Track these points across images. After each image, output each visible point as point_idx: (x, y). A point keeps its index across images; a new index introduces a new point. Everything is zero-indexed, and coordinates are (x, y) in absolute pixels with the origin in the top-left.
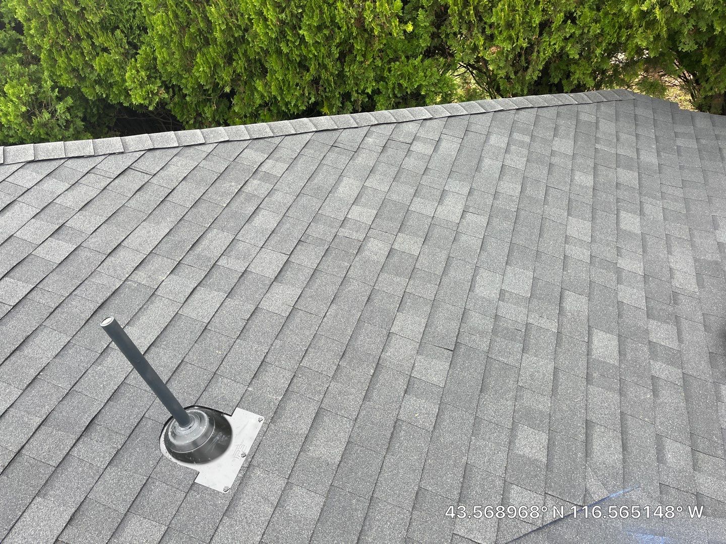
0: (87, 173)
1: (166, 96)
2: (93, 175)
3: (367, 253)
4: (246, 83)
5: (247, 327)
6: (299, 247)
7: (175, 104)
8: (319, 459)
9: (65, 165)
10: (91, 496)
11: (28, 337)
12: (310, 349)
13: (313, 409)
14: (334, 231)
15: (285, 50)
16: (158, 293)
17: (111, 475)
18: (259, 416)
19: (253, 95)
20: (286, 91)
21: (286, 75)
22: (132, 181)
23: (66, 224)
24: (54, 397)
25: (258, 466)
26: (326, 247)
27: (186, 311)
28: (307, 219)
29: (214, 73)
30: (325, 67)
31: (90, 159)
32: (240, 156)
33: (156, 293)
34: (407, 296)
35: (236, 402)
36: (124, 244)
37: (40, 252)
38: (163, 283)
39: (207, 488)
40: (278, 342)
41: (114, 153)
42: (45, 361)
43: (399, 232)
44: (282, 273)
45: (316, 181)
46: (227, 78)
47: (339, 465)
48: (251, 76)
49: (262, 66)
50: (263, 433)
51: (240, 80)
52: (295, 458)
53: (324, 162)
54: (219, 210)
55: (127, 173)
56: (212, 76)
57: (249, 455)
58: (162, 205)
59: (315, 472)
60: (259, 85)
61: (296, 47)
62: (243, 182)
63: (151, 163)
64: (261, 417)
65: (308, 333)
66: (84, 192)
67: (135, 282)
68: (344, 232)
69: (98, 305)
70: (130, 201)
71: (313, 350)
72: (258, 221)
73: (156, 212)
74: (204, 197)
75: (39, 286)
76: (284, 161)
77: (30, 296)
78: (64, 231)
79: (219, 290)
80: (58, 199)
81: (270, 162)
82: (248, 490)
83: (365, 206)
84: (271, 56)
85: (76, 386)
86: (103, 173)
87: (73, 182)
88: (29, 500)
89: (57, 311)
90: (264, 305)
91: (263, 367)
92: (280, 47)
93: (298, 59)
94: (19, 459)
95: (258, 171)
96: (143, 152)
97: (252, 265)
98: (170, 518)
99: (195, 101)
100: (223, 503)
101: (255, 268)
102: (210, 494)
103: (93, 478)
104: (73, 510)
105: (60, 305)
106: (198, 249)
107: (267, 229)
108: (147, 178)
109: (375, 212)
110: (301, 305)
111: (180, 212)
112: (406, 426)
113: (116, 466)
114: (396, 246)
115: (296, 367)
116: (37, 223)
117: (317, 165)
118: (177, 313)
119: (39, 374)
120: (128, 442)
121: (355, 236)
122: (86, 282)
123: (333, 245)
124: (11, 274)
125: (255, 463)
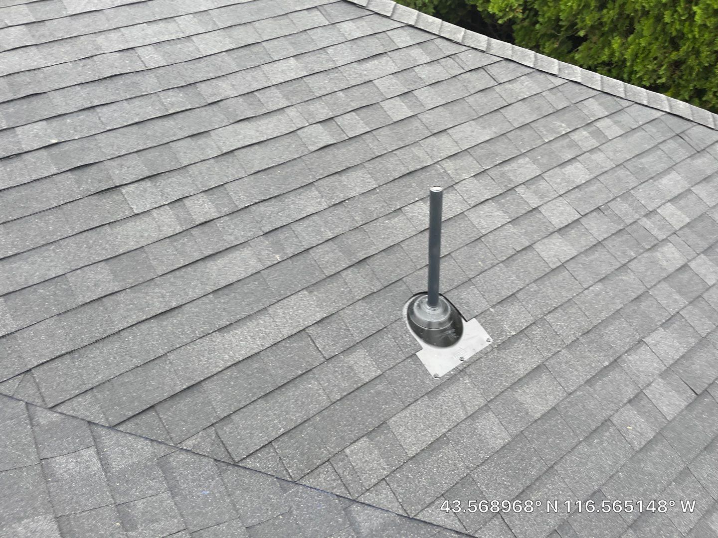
0: (448, 56)
1: (520, 16)
2: (451, 60)
3: (659, 255)
4: (603, 35)
5: (515, 257)
6: (595, 214)
7: (522, 27)
8: (522, 404)
9: (434, 41)
10: (341, 313)
11: (349, 168)
12: (559, 309)
13: (536, 361)
14: (637, 216)
15: (667, 19)
16: (456, 187)
17: (361, 307)
18: (489, 337)
19: (603, 48)
20: (641, 60)
21: (650, 44)
22: (479, 81)
23: (413, 92)
24: (348, 224)
25: (469, 376)
26: (621, 227)
27: (471, 215)
28: (616, 192)
29: (579, 12)
30: (697, 53)
31: (455, 45)
32: (583, 102)
33: (455, 186)
34: (678, 317)
35: (476, 313)
36: (449, 131)
37: (386, 105)
38: (464, 182)
39: (422, 365)
40: (534, 285)
41: (476, 49)
42: (353, 194)
43: (703, 253)
44: (568, 229)
45: (643, 160)
46: (589, 22)
47: (536, 421)
48: (614, 29)
49: (631, 24)
50: (485, 352)
51: (599, 29)
52: (503, 390)
53: (661, 146)
54: (539, 143)
55: (478, 71)
56: (575, 15)
57: (466, 362)
58: (494, 114)
59: (513, 412)
60: (616, 43)
61: (680, 21)
62: (574, 128)
63: (502, 72)
64: (490, 338)
65: (564, 294)
66: (439, 72)
67: (443, 168)
68: (646, 223)
69: (408, 171)
70: (469, 97)
71: (562, 311)
72: (569, 169)
73: (486, 117)
74: (532, 125)
75: (373, 132)
76: (622, 127)
77: (363, 137)
78: (409, 97)
79: (506, 213)
80: (417, 68)
81: (608, 121)
82: (453, 388)
83: (681, 208)
84: (648, 19)
85: (366, 225)
86: (460, 63)
87: (434, 59)
88: (299, 289)
89: (377, 159)
90: (538, 247)
91: (511, 299)
92: (664, 14)
93: (674, 34)
94: (305, 255)
95: (592, 125)
96: (500, 59)
97: (545, 207)
98: (387, 367)
99: (543, 31)
100: (430, 385)
101: (545, 210)
102: (423, 371)
103: (348, 301)
104: (325, 315)
105: (381, 155)
106: (506, 168)
107: (573, 182)
108: (493, 83)
109: (688, 220)
110: (571, 266)
111: (506, 127)
112: (614, 430)
113: (367, 303)
114: (693, 265)
115: (539, 316)
116: (393, 80)
117: (653, 145)
118: (463, 213)
119: (344, 201)
120: (382, 291)
121: (655, 232)
122: (407, 147)
123: (628, 229)
124: (358, 112)
125: (468, 371)
